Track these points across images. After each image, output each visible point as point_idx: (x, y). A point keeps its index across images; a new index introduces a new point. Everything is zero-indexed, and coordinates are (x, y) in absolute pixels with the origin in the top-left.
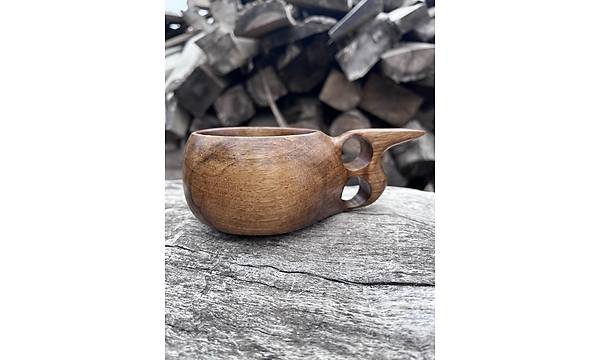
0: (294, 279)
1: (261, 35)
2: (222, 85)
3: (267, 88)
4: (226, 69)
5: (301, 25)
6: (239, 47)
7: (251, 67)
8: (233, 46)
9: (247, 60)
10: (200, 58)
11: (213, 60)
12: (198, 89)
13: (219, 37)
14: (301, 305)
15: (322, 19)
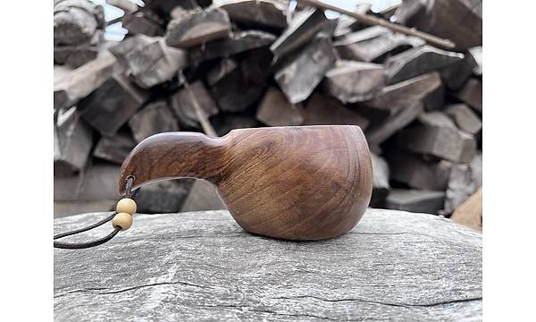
5: (237, 37)
6: (169, 57)
15: (260, 33)
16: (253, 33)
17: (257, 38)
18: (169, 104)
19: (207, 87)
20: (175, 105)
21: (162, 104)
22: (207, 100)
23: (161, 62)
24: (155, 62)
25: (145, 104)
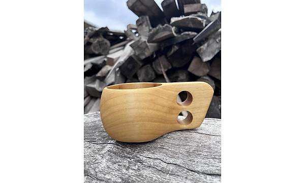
1: (160, 42)
2: (141, 64)
3: (162, 66)
4: (143, 57)
5: (179, 36)
6: (149, 47)
7: (155, 56)
9: (153, 53)
10: (131, 52)
11: (137, 53)
12: (130, 66)
13: (140, 43)
15: (190, 32)
16: (187, 33)
17: (189, 35)
18: (152, 65)
19: (167, 58)
20: (154, 66)
21: (149, 65)
22: (166, 63)
23: (146, 49)
24: (145, 49)
25: (142, 66)
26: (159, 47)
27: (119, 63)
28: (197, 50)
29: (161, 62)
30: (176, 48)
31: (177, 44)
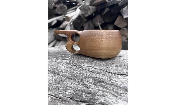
0: (97, 70)
1: (97, 5)
2: (85, 20)
3: (98, 21)
4: (87, 15)
7: (94, 15)
8: (89, 9)
9: (93, 13)
10: (80, 13)
11: (83, 13)
12: (79, 22)
13: (85, 6)
14: (98, 76)
26: (97, 9)
27: (73, 20)
28: (121, 11)
29: (98, 19)
30: (107, 10)
31: (108, 7)
